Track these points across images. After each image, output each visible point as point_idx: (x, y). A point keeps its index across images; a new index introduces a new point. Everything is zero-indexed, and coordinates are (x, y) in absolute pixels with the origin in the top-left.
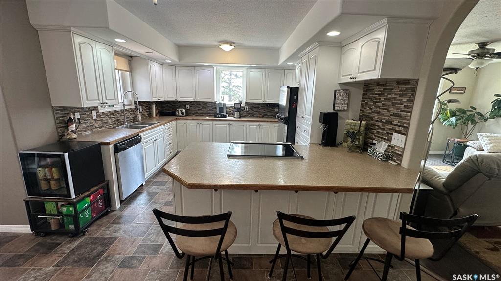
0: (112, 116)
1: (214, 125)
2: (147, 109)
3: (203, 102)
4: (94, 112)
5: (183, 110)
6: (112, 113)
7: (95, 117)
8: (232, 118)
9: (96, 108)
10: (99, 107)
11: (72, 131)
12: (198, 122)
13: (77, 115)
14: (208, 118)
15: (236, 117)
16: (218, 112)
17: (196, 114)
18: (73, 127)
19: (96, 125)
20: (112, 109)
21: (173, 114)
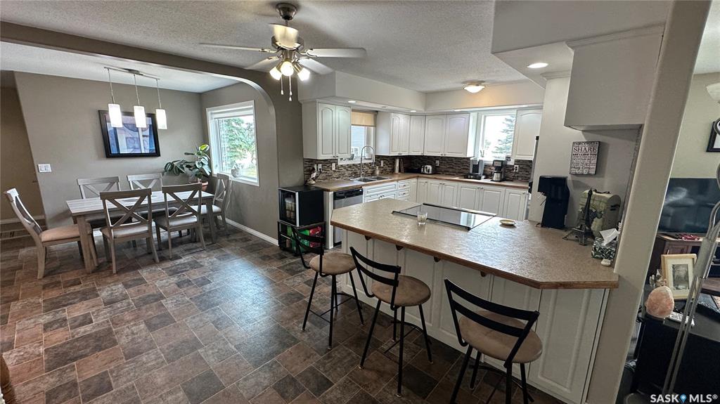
0: (349, 169)
1: (459, 188)
2: (390, 164)
3: (456, 158)
4: (334, 165)
5: (430, 167)
6: (350, 166)
7: (334, 169)
8: (488, 181)
9: (335, 161)
10: (339, 160)
11: (313, 179)
12: (441, 182)
13: (320, 166)
14: (457, 178)
15: (494, 179)
16: (471, 172)
17: (446, 173)
18: (314, 175)
19: (334, 176)
20: (351, 162)
21: (419, 171)
